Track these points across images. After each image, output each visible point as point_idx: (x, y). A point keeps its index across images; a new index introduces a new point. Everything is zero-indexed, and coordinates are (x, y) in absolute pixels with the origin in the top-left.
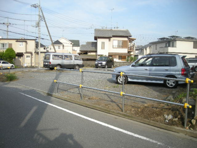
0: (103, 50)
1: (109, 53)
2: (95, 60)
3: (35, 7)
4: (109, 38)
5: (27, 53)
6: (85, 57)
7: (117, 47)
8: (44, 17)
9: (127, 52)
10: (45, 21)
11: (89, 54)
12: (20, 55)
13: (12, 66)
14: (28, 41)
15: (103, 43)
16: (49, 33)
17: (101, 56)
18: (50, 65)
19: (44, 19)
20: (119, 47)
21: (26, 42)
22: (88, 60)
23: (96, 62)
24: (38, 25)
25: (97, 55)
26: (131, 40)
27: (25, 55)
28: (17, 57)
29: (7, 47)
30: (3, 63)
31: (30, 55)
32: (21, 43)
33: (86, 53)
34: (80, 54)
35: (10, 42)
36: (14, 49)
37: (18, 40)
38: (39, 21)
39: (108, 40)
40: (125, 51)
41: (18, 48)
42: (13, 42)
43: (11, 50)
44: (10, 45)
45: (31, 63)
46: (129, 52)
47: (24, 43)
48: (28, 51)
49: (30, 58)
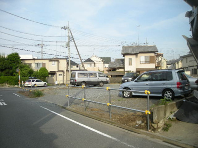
0: (130, 66)
1: (136, 69)
2: (122, 76)
3: (65, 29)
4: (136, 54)
5: (59, 71)
6: (113, 73)
7: (144, 63)
8: (73, 37)
9: (154, 67)
10: (74, 41)
11: (117, 70)
12: (53, 73)
13: (45, 84)
14: (60, 60)
15: (130, 60)
16: (78, 53)
17: (128, 72)
18: (76, 83)
19: (73, 39)
20: (146, 62)
21: (58, 61)
22: (116, 76)
23: (123, 79)
24: (68, 46)
25: (125, 71)
26: (158, 55)
27: (58, 73)
28: (50, 76)
29: (41, 66)
30: (37, 81)
31: (62, 73)
32: (53, 62)
33: (114, 69)
34: (108, 71)
35: (44, 61)
36: (47, 68)
37: (50, 60)
38: (69, 42)
39: (135, 56)
40: (152, 66)
41: (51, 67)
42: (46, 62)
43: (44, 69)
44: (44, 64)
45: (63, 81)
46: (156, 67)
47: (56, 62)
48: (60, 69)
49: (62, 76)
